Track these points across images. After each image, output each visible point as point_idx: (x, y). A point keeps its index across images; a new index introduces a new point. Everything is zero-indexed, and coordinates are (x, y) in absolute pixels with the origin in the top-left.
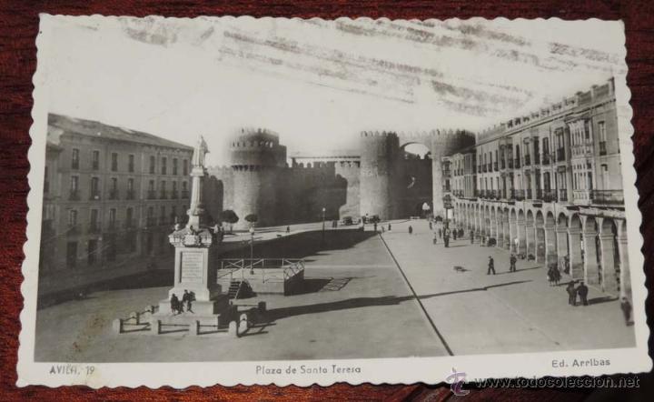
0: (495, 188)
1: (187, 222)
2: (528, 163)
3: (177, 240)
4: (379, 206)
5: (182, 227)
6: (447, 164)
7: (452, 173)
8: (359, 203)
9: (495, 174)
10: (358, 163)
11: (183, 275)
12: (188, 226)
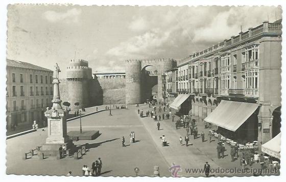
0: (186, 88)
1: (52, 106)
2: (201, 76)
3: (48, 115)
4: (134, 97)
5: (50, 109)
6: (164, 76)
7: (167, 81)
8: (125, 96)
9: (186, 81)
10: (124, 76)
11: (52, 131)
12: (53, 108)
